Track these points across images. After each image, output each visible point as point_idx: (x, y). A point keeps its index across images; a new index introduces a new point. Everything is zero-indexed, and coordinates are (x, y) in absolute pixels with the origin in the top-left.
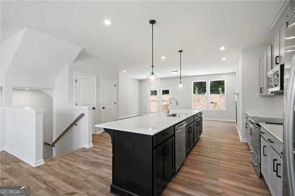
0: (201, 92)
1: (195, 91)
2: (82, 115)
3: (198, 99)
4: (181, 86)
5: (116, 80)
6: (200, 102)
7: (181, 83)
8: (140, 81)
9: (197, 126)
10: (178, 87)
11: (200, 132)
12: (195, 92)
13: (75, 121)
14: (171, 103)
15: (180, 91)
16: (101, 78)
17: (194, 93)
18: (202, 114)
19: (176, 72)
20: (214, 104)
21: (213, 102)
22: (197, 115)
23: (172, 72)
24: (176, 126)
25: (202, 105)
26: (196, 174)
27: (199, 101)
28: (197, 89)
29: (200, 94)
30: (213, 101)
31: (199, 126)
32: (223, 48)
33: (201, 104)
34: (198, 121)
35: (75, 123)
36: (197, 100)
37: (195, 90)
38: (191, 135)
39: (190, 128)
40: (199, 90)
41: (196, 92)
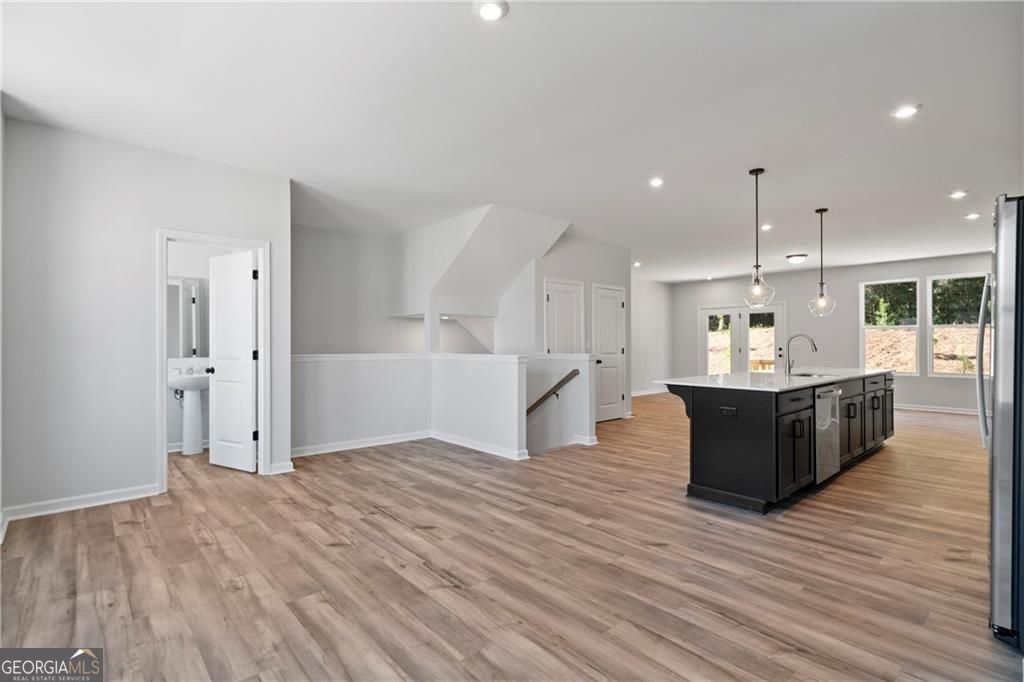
0: (901, 316)
1: (877, 313)
2: (575, 373)
3: (887, 342)
4: (822, 303)
5: (623, 289)
6: (899, 356)
7: (822, 295)
8: (673, 287)
9: (873, 409)
10: (814, 305)
11: (887, 429)
12: (878, 318)
13: (555, 387)
14: (780, 356)
15: (821, 315)
16: (593, 289)
17: (870, 319)
18: (891, 380)
19: (803, 258)
20: (961, 363)
21: (955, 353)
22: (876, 380)
23: (788, 257)
24: (818, 391)
25: (906, 364)
26: (867, 496)
27: (894, 351)
28: (883, 306)
29: (897, 324)
30: (958, 353)
31: (880, 410)
32: (958, 195)
33: (901, 360)
34: (876, 397)
35: (554, 391)
36: (882, 346)
37: (877, 307)
38: (856, 423)
39: (852, 407)
40: (895, 311)
41: (880, 316)
